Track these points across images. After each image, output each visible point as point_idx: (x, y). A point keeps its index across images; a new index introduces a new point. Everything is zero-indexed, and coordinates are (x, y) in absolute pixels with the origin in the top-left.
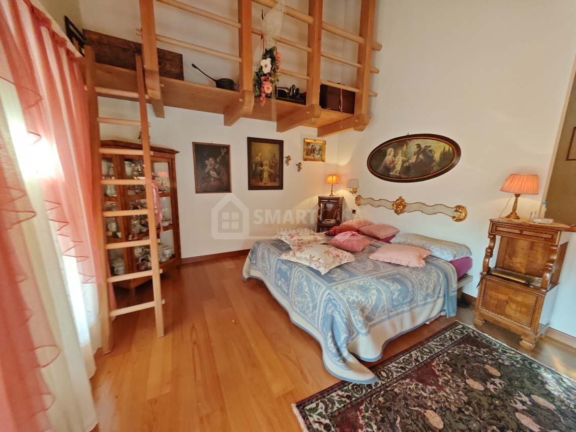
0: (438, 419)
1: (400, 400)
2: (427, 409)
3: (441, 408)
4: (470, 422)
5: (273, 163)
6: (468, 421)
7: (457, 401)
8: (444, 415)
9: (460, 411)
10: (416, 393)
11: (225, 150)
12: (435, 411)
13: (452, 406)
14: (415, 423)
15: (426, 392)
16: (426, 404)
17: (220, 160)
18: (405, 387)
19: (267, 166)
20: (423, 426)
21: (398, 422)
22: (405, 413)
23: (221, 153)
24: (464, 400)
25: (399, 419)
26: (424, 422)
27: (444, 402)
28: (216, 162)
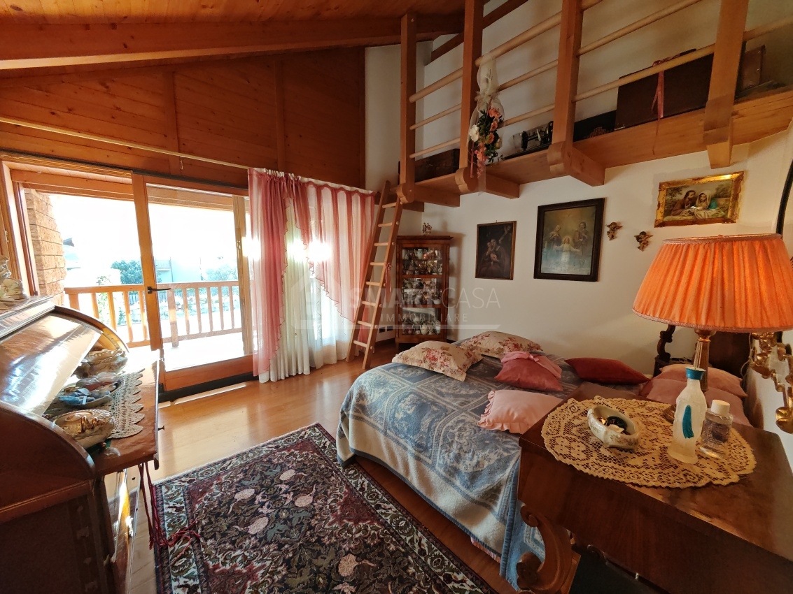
0: (304, 504)
1: (323, 479)
2: (314, 498)
3: (314, 510)
4: (298, 532)
5: (580, 237)
6: (300, 530)
7: (321, 530)
8: (306, 510)
9: (311, 528)
10: (331, 494)
11: (509, 227)
12: (311, 504)
13: (316, 522)
14: (301, 485)
15: (332, 502)
16: (319, 498)
17: (502, 240)
18: (337, 485)
19: (568, 243)
20: (299, 489)
21: (303, 474)
22: (311, 480)
23: (504, 232)
24: (324, 537)
25: (305, 475)
26: (302, 492)
27: (321, 515)
28: (498, 243)
